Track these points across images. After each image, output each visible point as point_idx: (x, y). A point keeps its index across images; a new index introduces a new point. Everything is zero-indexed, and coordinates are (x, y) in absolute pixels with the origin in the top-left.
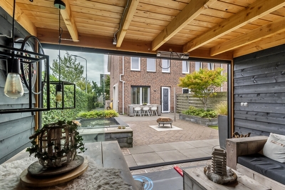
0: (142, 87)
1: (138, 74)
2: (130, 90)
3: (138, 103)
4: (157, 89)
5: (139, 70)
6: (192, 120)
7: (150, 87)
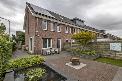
0: (48, 39)
1: (46, 32)
2: (42, 40)
3: (46, 47)
4: (56, 40)
5: (46, 29)
6: (81, 56)
7: (52, 39)
